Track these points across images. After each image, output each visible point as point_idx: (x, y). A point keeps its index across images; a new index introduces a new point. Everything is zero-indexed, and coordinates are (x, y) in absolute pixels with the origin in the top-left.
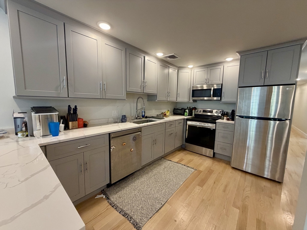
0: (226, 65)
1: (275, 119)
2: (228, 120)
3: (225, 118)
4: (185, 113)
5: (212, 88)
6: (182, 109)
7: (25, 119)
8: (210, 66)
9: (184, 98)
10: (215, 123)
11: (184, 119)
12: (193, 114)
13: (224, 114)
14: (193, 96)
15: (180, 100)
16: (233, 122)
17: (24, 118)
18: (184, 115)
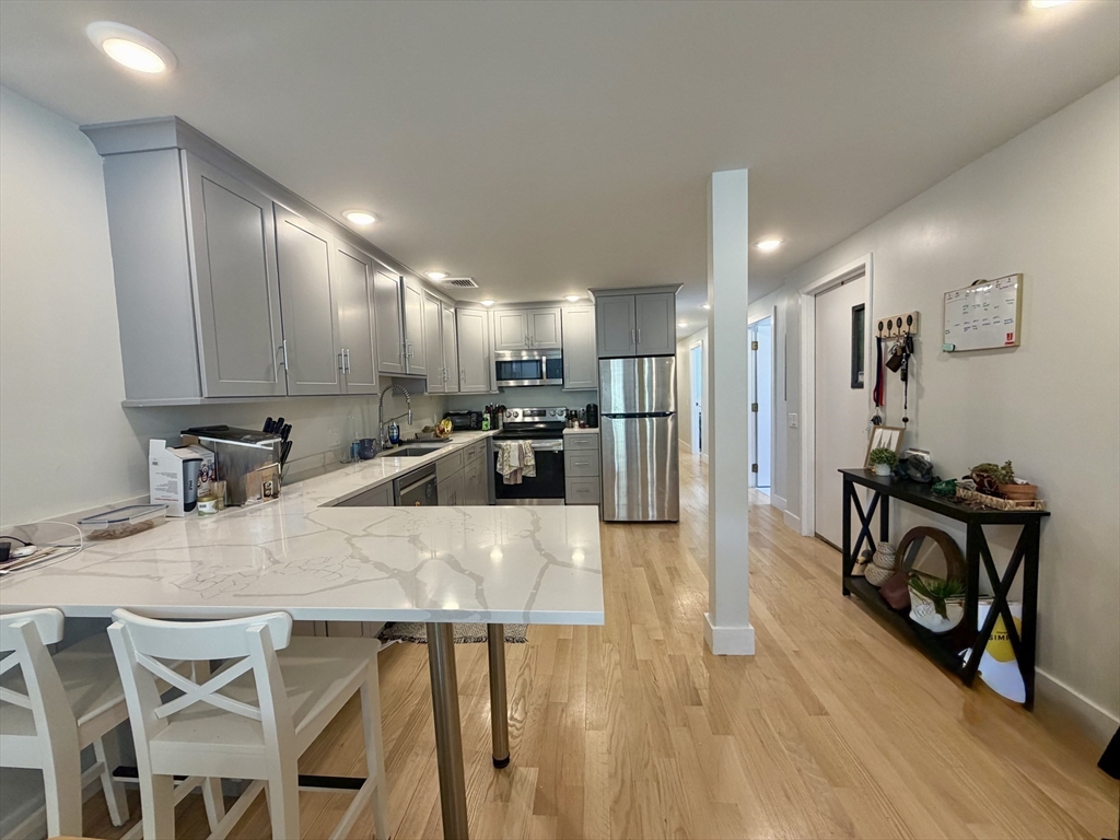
0: (566, 309)
1: (651, 415)
2: (581, 426)
3: (576, 423)
4: (484, 423)
5: (544, 358)
6: (470, 413)
7: (203, 463)
8: (533, 308)
9: (476, 383)
10: (562, 437)
11: (488, 438)
12: (501, 423)
13: (572, 416)
14: (499, 378)
15: (466, 388)
16: (597, 430)
17: (201, 460)
18: (479, 428)
